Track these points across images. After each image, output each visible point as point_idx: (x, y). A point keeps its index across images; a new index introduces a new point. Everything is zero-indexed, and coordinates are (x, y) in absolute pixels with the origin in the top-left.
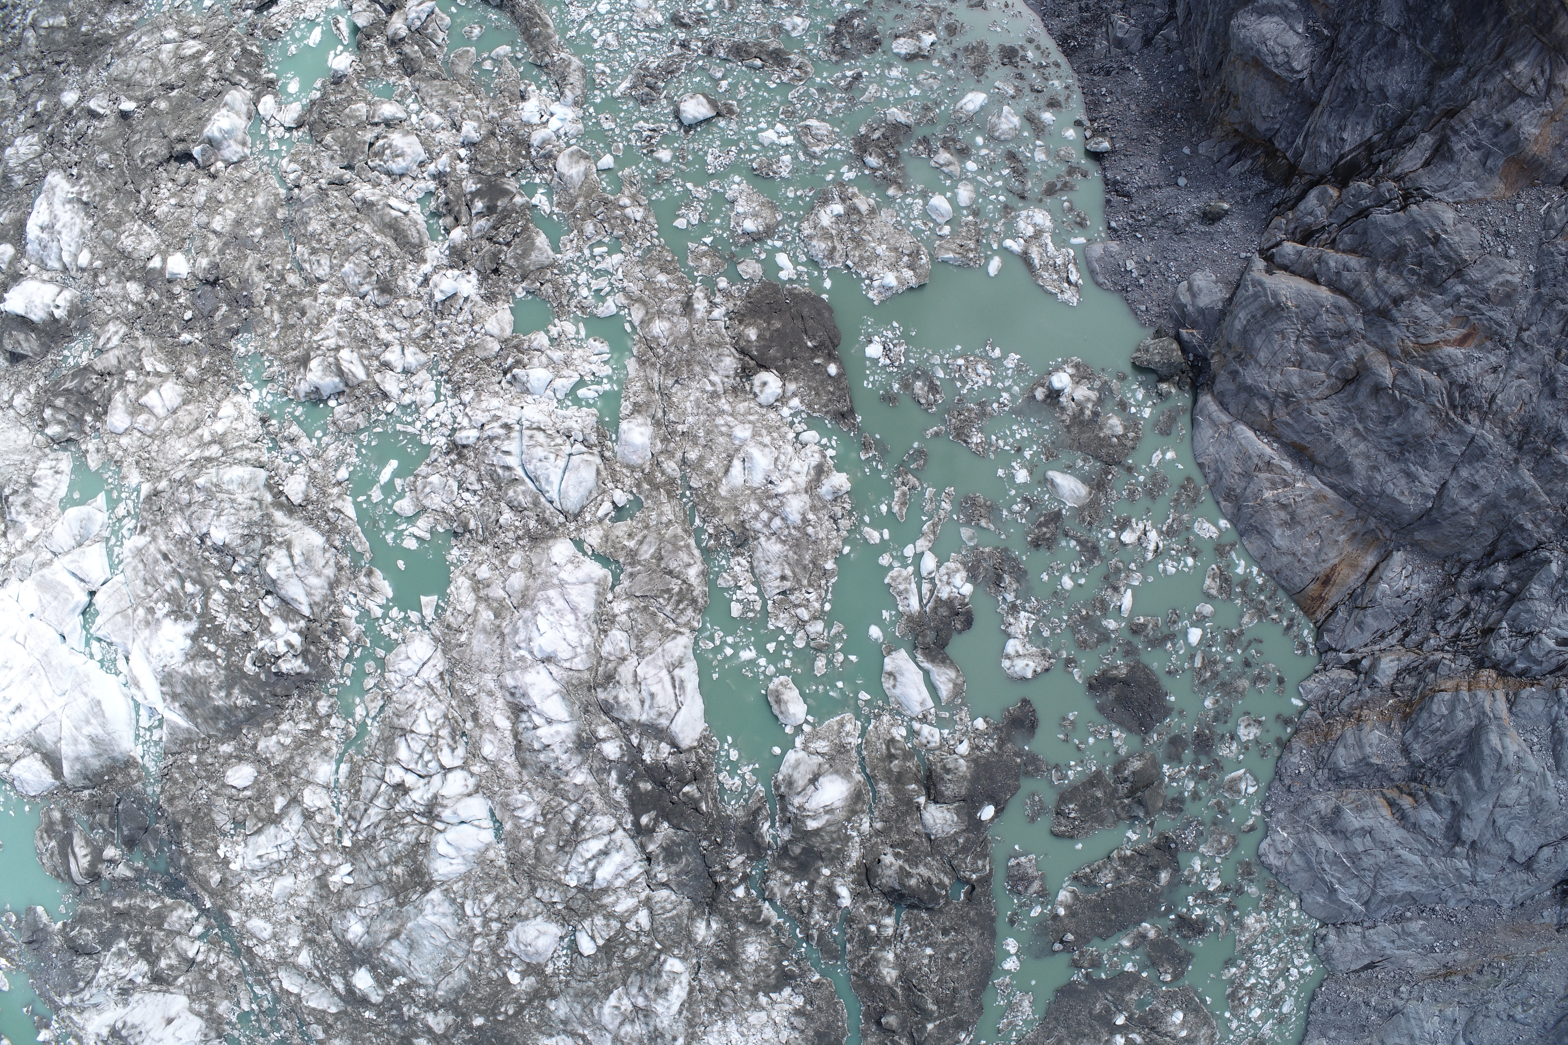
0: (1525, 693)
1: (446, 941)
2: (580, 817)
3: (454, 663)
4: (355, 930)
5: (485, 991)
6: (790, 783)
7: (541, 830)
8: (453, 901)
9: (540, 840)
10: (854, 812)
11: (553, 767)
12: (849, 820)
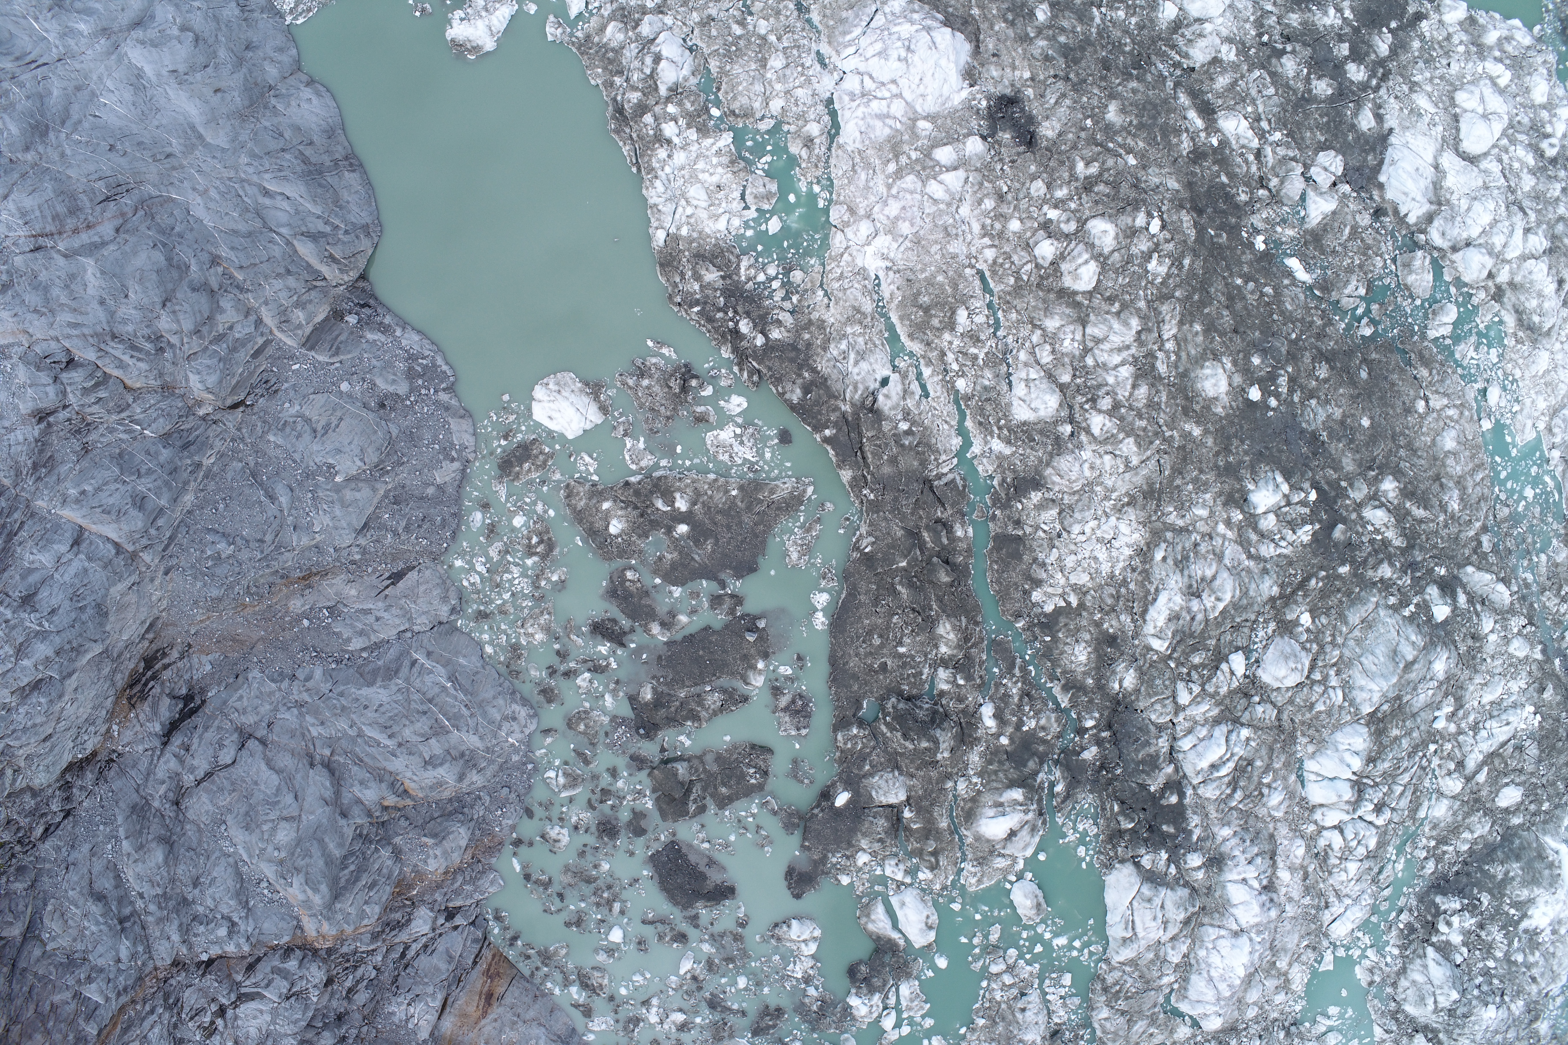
0: (286, 939)
1: (1363, 659)
2: (1230, 796)
3: (1315, 919)
4: (1441, 665)
5: (1333, 601)
6: (1034, 829)
7: (1265, 781)
8: (1352, 703)
9: (1268, 769)
10: (973, 800)
11: (1248, 843)
12: (979, 792)
